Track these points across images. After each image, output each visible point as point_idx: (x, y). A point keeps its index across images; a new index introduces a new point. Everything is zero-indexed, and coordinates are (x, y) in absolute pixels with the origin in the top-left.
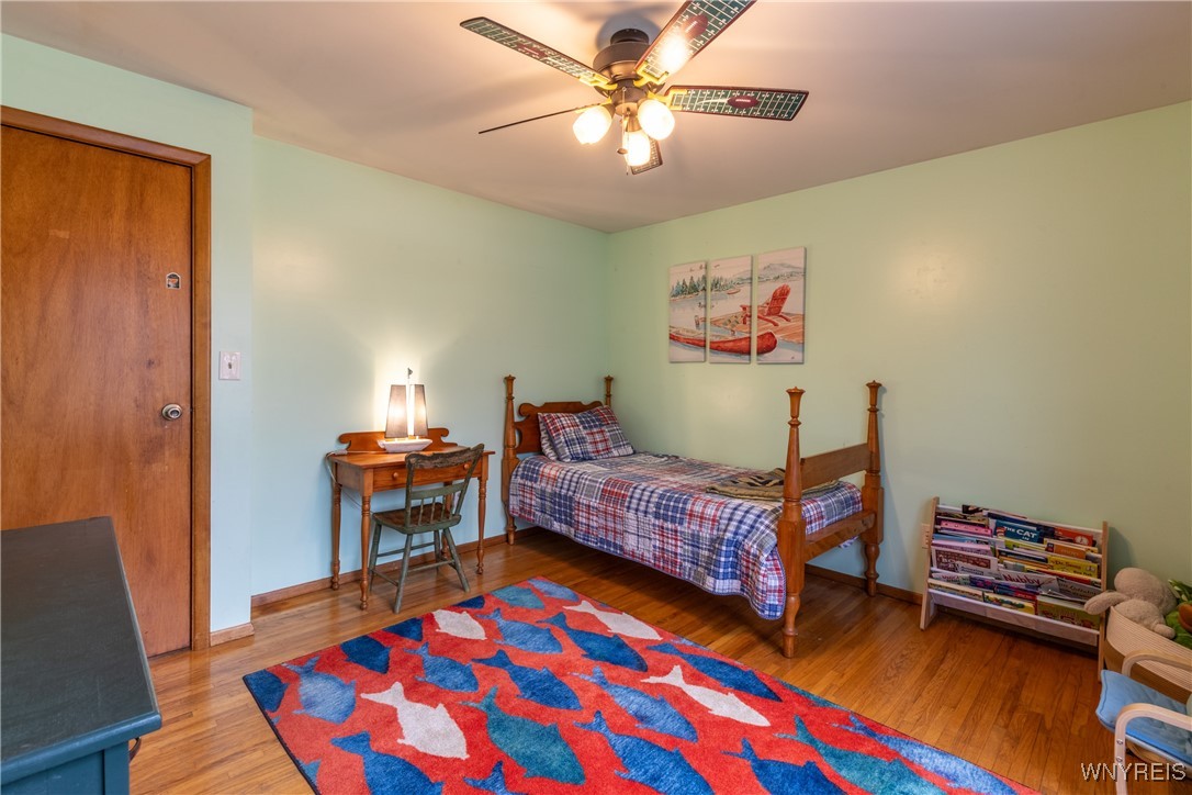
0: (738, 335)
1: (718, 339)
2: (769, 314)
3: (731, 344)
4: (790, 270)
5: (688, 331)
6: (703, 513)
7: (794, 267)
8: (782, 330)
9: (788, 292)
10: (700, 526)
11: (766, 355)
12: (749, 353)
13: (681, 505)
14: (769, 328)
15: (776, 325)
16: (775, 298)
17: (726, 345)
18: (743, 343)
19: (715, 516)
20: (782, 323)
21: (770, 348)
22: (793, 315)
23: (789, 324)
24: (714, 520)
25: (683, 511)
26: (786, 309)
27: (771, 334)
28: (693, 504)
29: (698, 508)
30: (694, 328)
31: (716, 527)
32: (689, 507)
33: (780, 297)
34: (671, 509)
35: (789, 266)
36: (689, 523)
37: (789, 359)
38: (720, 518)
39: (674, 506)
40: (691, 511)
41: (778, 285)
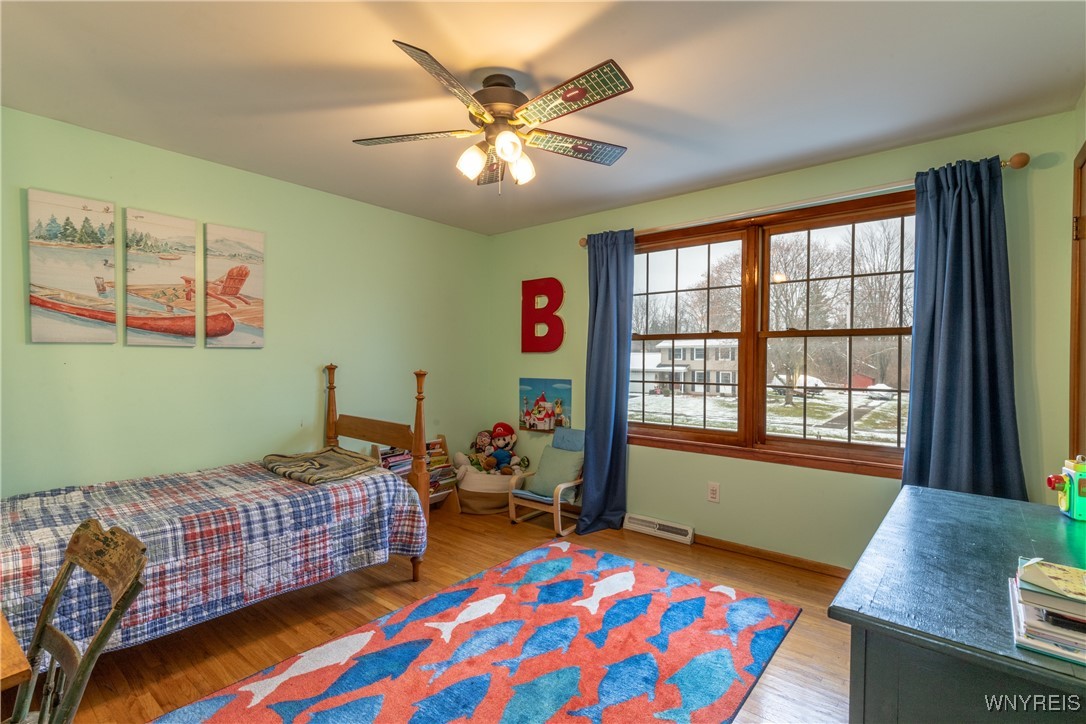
0: (177, 312)
1: (143, 315)
2: (223, 294)
3: (167, 323)
4: (249, 252)
5: (78, 298)
6: (351, 499)
7: (252, 250)
8: (240, 313)
9: (247, 274)
10: (352, 512)
11: (220, 338)
12: (193, 335)
13: (323, 503)
14: (225, 309)
15: (232, 306)
16: (230, 276)
17: (160, 323)
18: (187, 322)
19: (363, 496)
20: (240, 306)
21: (226, 330)
22: (253, 299)
23: (248, 307)
24: (364, 501)
25: (328, 507)
26: (244, 290)
27: (226, 315)
28: (336, 495)
29: (344, 497)
30: (94, 294)
31: (367, 506)
32: (333, 500)
33: (237, 277)
34: (314, 511)
35: (247, 248)
36: (338, 516)
37: (250, 344)
38: (369, 495)
39: (316, 507)
40: (337, 502)
41: (235, 264)
